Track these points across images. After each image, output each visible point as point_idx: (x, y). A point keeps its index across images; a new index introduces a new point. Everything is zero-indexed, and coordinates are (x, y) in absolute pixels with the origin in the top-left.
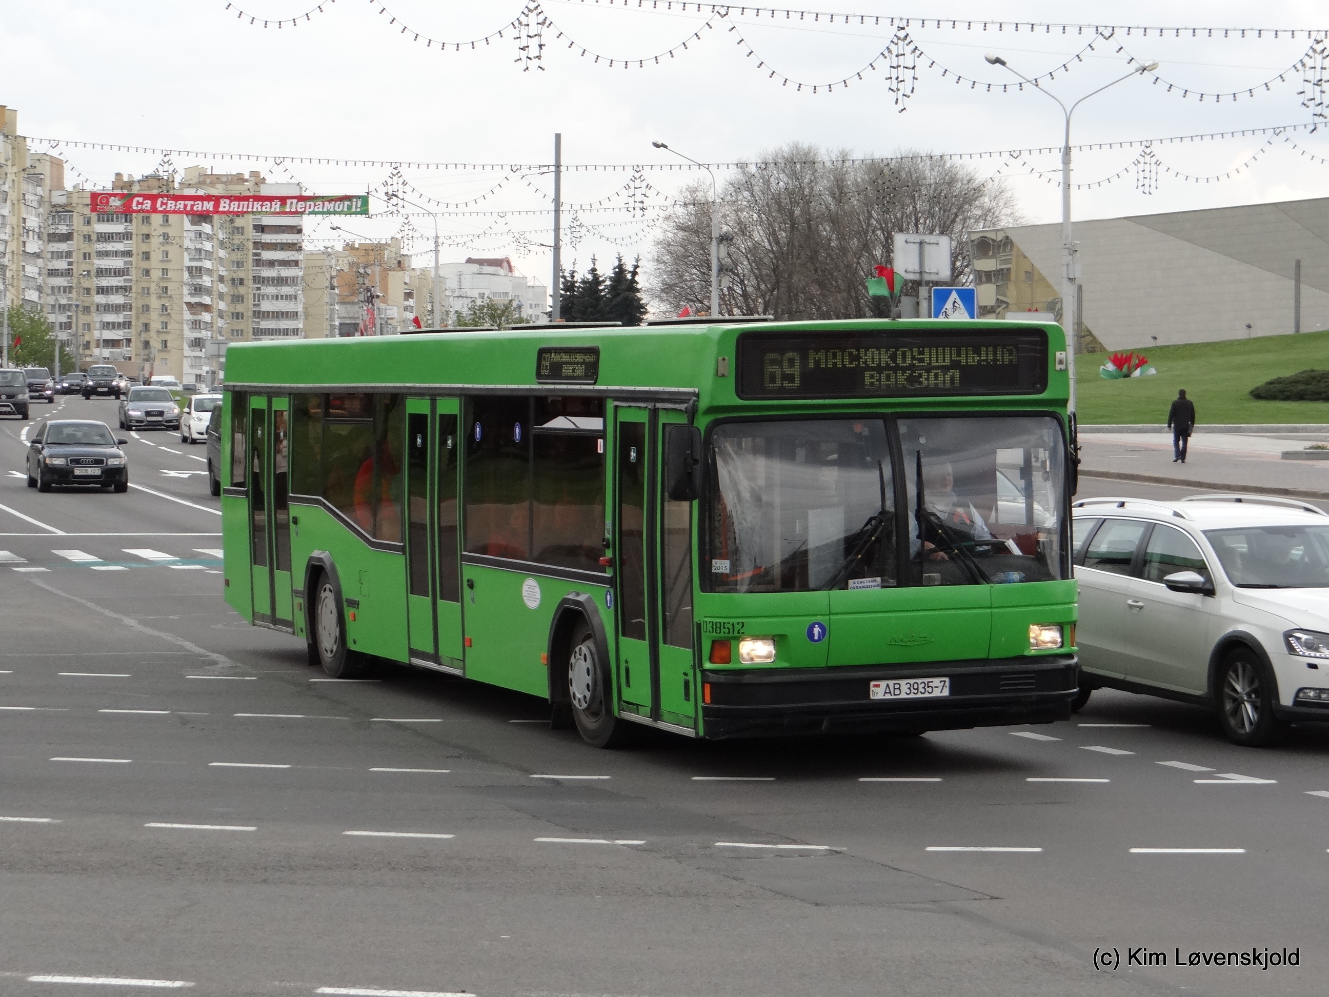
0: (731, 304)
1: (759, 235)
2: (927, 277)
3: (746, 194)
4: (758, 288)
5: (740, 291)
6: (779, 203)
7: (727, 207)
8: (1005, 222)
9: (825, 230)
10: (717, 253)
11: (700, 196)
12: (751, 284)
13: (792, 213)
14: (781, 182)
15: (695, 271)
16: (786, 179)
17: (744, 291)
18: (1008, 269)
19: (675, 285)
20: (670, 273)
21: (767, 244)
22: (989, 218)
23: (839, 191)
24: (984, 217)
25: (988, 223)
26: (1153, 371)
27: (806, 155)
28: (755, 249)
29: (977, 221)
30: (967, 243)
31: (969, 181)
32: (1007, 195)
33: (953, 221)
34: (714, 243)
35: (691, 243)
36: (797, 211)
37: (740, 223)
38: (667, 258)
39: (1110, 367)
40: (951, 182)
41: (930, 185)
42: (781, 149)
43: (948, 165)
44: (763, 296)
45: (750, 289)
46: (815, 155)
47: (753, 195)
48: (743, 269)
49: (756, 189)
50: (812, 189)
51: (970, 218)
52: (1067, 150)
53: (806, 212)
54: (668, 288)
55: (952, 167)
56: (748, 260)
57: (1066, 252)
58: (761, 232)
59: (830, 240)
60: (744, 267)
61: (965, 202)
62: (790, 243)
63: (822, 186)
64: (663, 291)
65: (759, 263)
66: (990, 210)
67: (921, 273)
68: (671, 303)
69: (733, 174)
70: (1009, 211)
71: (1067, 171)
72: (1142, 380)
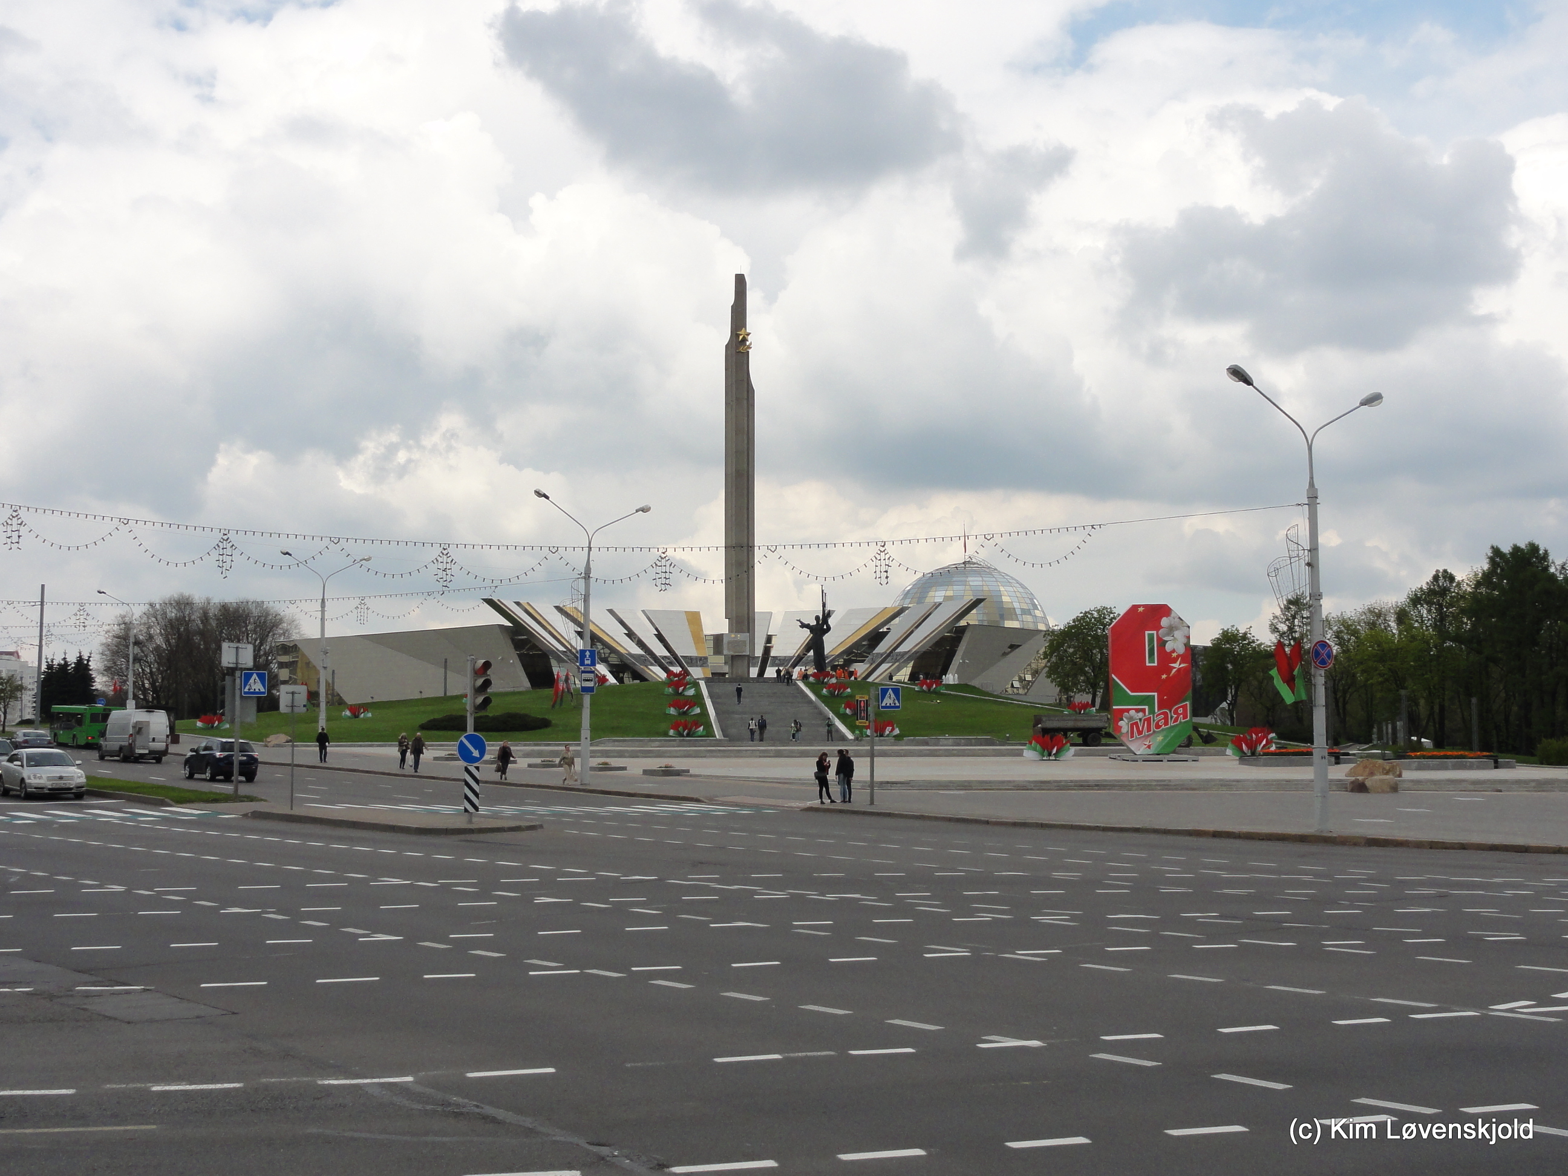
0: (143, 678)
1: (159, 641)
2: (240, 666)
3: (154, 619)
4: (158, 669)
5: (148, 671)
6: (171, 624)
7: (142, 626)
8: (295, 637)
9: (197, 639)
10: (133, 650)
11: (127, 620)
12: (154, 667)
13: (179, 629)
14: (172, 614)
15: (123, 660)
16: (175, 612)
17: (151, 671)
18: (297, 661)
19: (112, 667)
20: (108, 661)
21: (164, 646)
22: (286, 635)
23: (205, 617)
24: (284, 634)
25: (285, 637)
26: (370, 715)
27: (187, 599)
28: (158, 648)
29: (280, 636)
30: (274, 647)
31: (276, 615)
32: (295, 623)
33: (267, 636)
34: (131, 645)
35: (121, 645)
36: (182, 629)
37: (150, 634)
38: (107, 653)
39: (348, 713)
40: (267, 614)
41: (255, 617)
42: (173, 595)
43: (265, 607)
44: (161, 674)
45: (154, 670)
46: (192, 599)
47: (157, 620)
48: (151, 659)
49: (159, 617)
50: (190, 617)
51: (276, 634)
52: (323, 600)
53: (186, 630)
54: (108, 669)
55: (267, 607)
56: (154, 654)
57: (322, 653)
58: (161, 640)
59: (200, 644)
60: (151, 658)
61: (273, 626)
62: (177, 646)
63: (196, 616)
64: (105, 670)
65: (160, 656)
66: (287, 630)
67: (237, 663)
68: (109, 677)
69: (145, 608)
70: (297, 631)
71: (323, 611)
72: (366, 720)
